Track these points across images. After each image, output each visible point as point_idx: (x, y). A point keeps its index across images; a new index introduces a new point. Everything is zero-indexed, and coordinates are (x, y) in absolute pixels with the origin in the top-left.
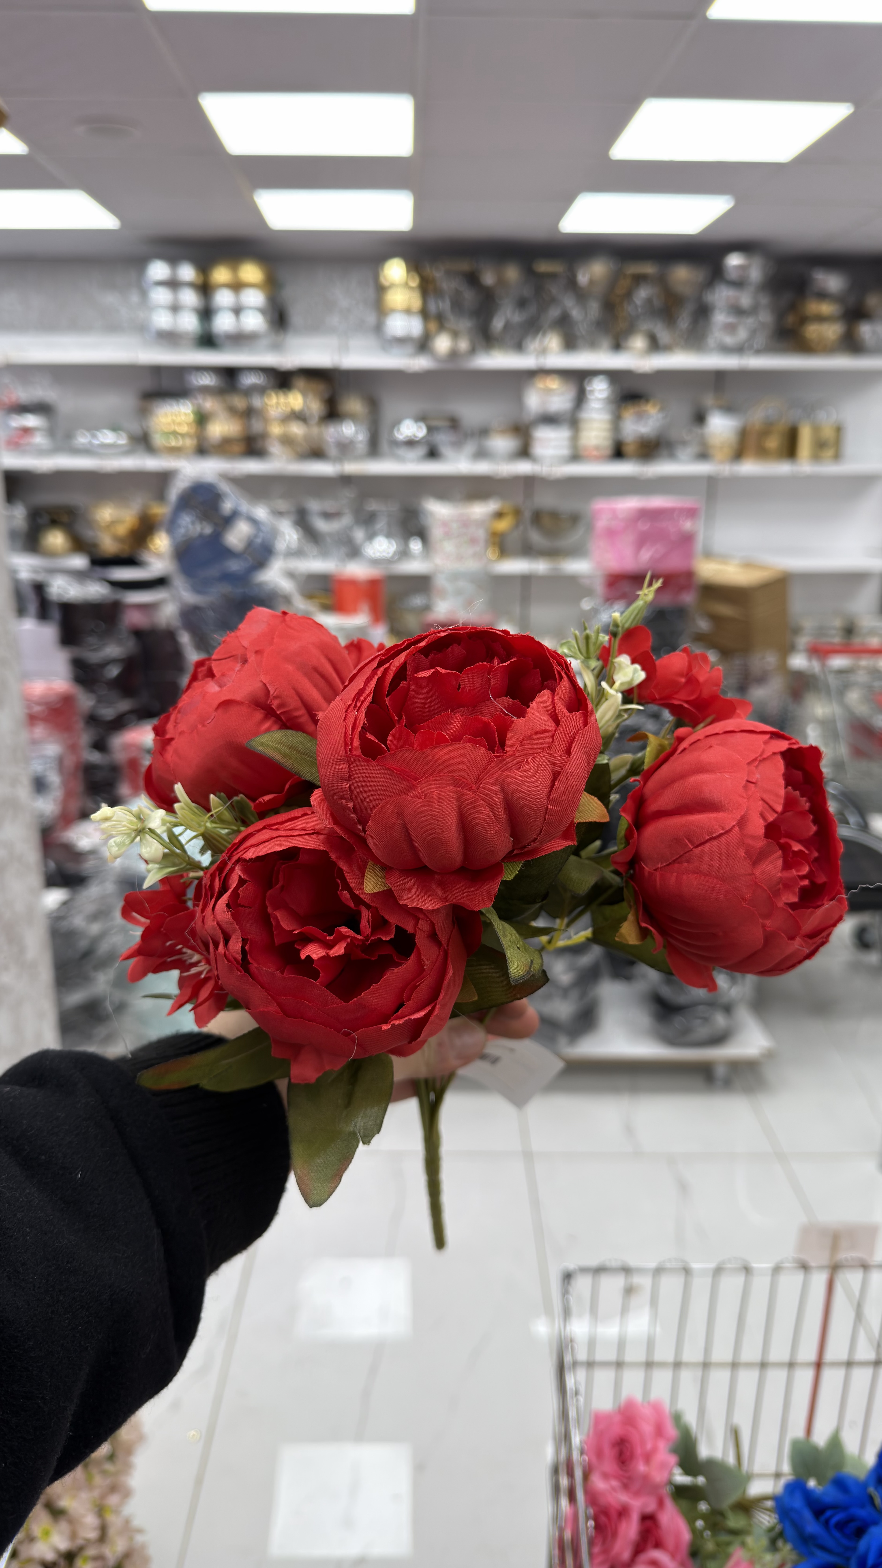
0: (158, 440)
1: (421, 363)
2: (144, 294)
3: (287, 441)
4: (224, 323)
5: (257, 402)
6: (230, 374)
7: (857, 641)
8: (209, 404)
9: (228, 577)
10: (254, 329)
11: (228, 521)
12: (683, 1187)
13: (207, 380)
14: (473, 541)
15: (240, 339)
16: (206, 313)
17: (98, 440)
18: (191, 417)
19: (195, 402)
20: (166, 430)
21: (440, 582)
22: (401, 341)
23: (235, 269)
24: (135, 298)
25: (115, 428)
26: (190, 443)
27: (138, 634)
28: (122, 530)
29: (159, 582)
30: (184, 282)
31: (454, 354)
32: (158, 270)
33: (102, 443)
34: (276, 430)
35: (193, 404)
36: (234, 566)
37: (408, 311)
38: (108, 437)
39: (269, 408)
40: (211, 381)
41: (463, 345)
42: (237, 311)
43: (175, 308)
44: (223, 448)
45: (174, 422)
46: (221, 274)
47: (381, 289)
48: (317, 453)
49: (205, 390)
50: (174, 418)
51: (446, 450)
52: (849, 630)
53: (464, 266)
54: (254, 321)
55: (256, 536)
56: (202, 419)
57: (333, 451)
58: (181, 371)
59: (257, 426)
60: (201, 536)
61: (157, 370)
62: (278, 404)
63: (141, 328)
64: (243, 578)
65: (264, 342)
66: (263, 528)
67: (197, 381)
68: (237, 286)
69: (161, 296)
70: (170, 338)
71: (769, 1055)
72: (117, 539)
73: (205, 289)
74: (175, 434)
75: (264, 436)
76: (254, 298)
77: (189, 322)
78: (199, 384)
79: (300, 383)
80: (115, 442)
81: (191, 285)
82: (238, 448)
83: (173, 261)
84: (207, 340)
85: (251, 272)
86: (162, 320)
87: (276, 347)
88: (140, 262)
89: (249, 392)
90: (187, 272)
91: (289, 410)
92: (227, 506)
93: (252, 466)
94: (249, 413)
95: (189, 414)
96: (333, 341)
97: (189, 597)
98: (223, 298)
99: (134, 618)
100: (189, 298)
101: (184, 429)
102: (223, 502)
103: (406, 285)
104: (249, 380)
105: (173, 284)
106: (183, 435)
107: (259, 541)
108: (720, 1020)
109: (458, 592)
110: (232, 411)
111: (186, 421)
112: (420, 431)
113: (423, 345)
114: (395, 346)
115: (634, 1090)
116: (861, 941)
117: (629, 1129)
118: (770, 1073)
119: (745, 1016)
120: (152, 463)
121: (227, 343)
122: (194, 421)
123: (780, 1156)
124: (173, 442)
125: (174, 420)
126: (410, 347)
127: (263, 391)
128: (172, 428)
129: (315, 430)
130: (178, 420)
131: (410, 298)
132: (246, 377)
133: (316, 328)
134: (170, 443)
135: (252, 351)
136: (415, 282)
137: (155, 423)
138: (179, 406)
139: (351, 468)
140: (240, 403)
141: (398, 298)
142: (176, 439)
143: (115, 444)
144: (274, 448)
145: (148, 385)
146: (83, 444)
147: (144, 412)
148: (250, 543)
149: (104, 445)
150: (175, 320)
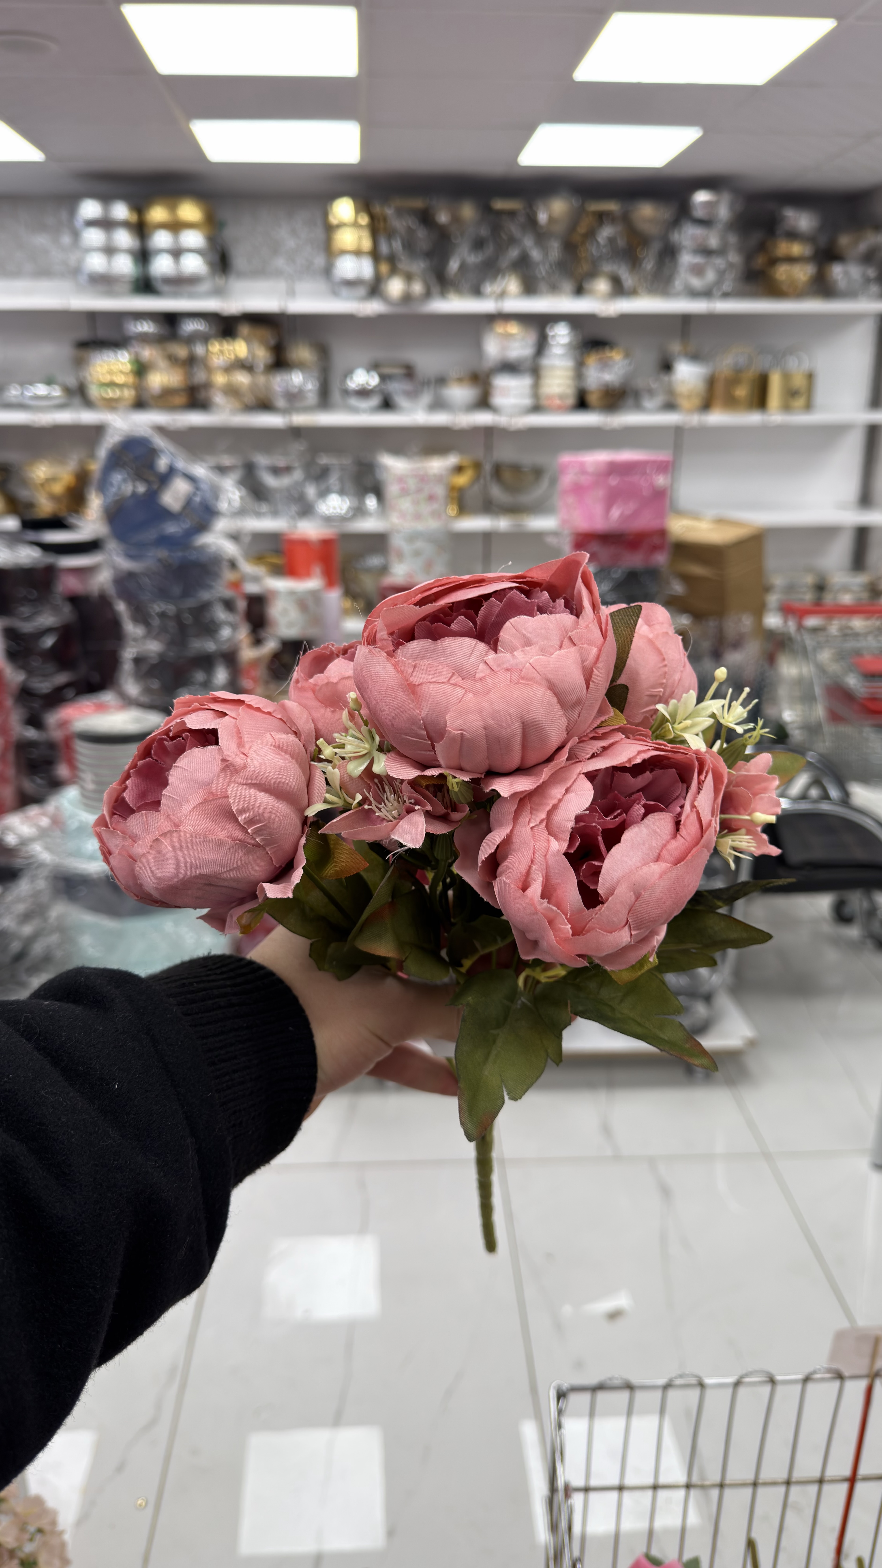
0: (94, 392)
1: (373, 307)
2: (76, 235)
3: (232, 391)
4: (162, 266)
5: (199, 350)
6: (171, 320)
7: (828, 599)
8: (147, 353)
9: (164, 541)
10: (195, 272)
11: (165, 479)
12: (665, 1192)
13: (146, 327)
14: (431, 498)
15: (180, 283)
16: (143, 256)
17: (30, 392)
18: (128, 367)
19: (133, 350)
20: (103, 381)
21: (397, 542)
22: (351, 283)
23: (173, 208)
24: (66, 239)
25: (49, 381)
26: (129, 394)
27: (75, 600)
28: (58, 488)
29: (93, 546)
30: (118, 219)
31: (407, 298)
32: (90, 209)
33: (35, 394)
34: (220, 379)
35: (130, 354)
36: (172, 528)
37: (358, 253)
38: (41, 390)
39: (212, 356)
40: (149, 328)
41: (417, 288)
42: (177, 253)
43: (110, 251)
44: (164, 400)
45: (110, 372)
46: (158, 214)
47: (330, 229)
48: (265, 405)
49: (144, 338)
50: (112, 367)
51: (401, 400)
52: (821, 588)
53: (418, 203)
54: (193, 264)
55: (194, 495)
56: (141, 369)
57: (281, 403)
58: (119, 318)
59: (200, 376)
60: (134, 495)
61: (92, 316)
62: (222, 352)
63: (74, 272)
64: (184, 541)
65: (205, 287)
66: (203, 486)
67: (136, 328)
68: (176, 227)
69: (94, 237)
70: (104, 282)
71: (752, 1044)
72: (53, 497)
73: (141, 229)
74: (112, 384)
75: (208, 385)
76: (193, 239)
77: (124, 265)
78: (137, 331)
79: (244, 329)
80: (49, 394)
81: (126, 224)
82: (180, 400)
83: (106, 199)
84: (145, 285)
85: (189, 211)
86: (96, 263)
87: (218, 292)
88: (71, 200)
89: (191, 340)
90: (121, 211)
91: (233, 357)
92: (162, 463)
93: (196, 419)
94: (191, 362)
95: (125, 363)
96: (280, 285)
97: (125, 564)
98: (161, 239)
99: (69, 584)
100: (124, 238)
101: (121, 379)
102: (159, 457)
103: (355, 225)
104: (190, 327)
105: (106, 224)
106: (120, 386)
107: (198, 500)
108: (701, 1010)
109: (417, 554)
110: (173, 360)
111: (124, 370)
112: (372, 380)
113: (375, 289)
114: (344, 291)
115: (611, 1085)
116: (841, 915)
117: (606, 1130)
118: (752, 1062)
119: (724, 1002)
120: (87, 417)
121: (165, 288)
122: (132, 371)
123: (767, 1156)
124: (111, 393)
125: (111, 370)
126: (362, 291)
127: (205, 339)
128: (107, 379)
129: (261, 379)
130: (115, 370)
131: (360, 238)
132: (189, 324)
133: (261, 272)
134: (108, 394)
135: (192, 296)
136: (364, 220)
137: (91, 375)
138: (116, 356)
139: (300, 419)
140: (182, 352)
141: (347, 238)
142: (114, 391)
143: (49, 396)
144: (219, 399)
145: (84, 334)
146: (15, 396)
147: (79, 363)
148: (188, 503)
149: (37, 397)
150: (109, 262)
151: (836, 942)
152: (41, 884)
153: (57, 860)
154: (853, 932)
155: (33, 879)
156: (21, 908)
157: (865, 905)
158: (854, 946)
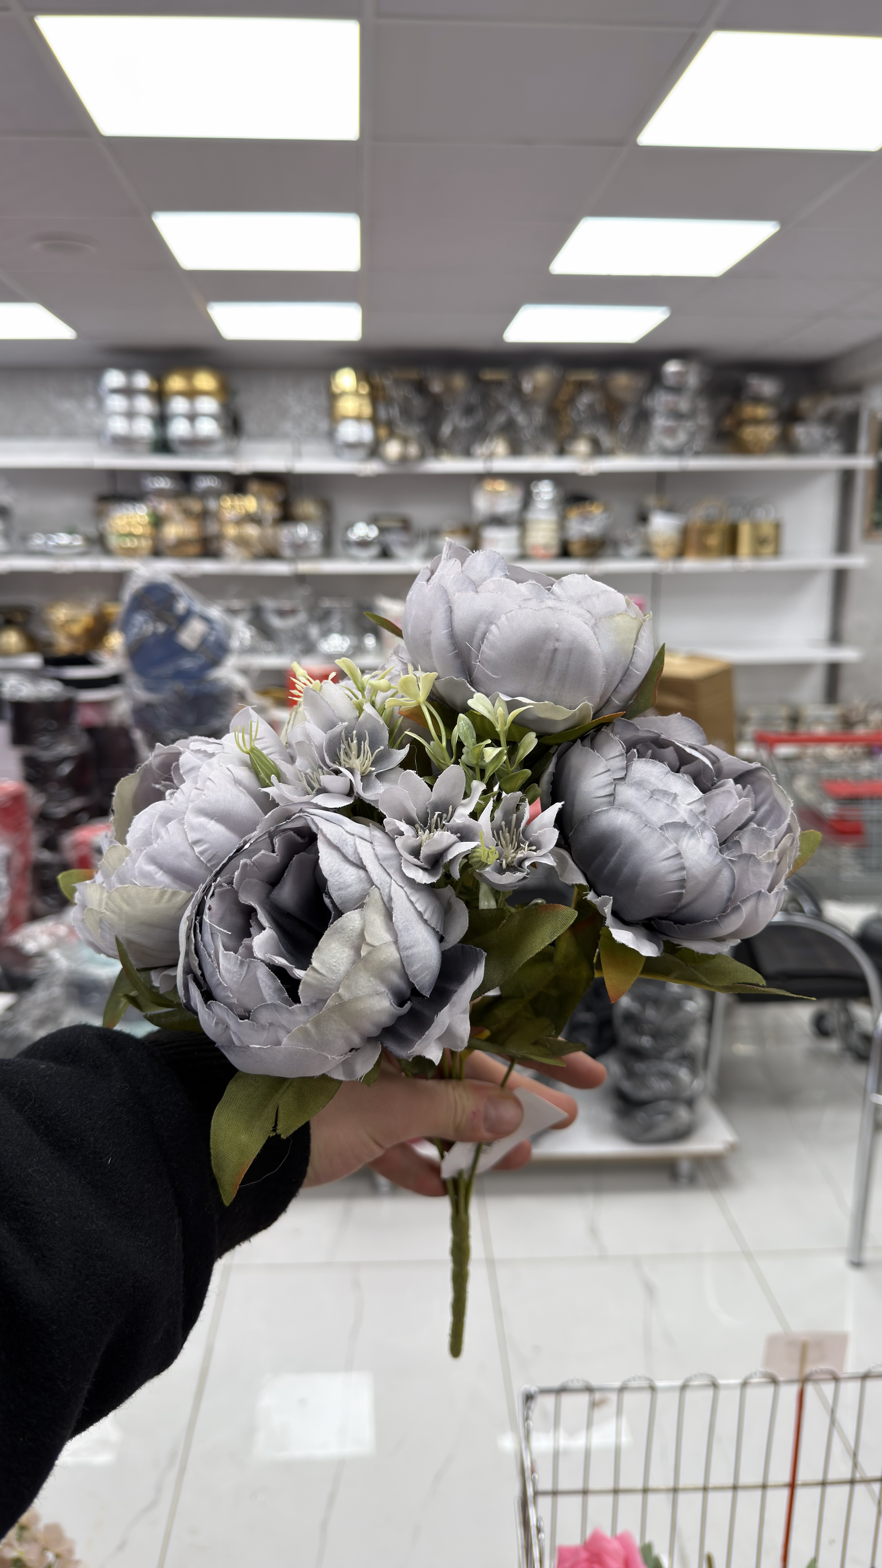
0: (114, 542)
1: (372, 468)
2: (100, 401)
3: (242, 542)
4: (179, 429)
5: (212, 504)
6: (186, 478)
7: (802, 730)
8: (164, 507)
9: (181, 675)
10: (209, 434)
11: (183, 620)
12: (650, 1290)
13: (163, 484)
15: (195, 444)
16: (161, 420)
17: (53, 541)
18: (147, 519)
19: (151, 504)
20: (122, 532)
22: (353, 447)
23: (189, 378)
24: (91, 405)
25: (71, 531)
26: (146, 544)
27: (92, 731)
28: (77, 629)
29: (113, 680)
30: (139, 389)
31: (404, 459)
32: (114, 378)
33: (58, 544)
34: (231, 531)
35: (148, 507)
36: (188, 664)
37: (358, 419)
38: (64, 539)
39: (224, 510)
40: (167, 484)
41: (413, 450)
42: (192, 417)
43: (130, 415)
44: (179, 549)
45: (129, 524)
46: (176, 383)
47: (333, 397)
48: (272, 554)
49: (161, 494)
50: (130, 520)
51: (398, 550)
52: (795, 719)
53: (413, 374)
54: (208, 428)
55: (209, 634)
56: (158, 521)
57: (287, 552)
58: (137, 475)
59: (212, 528)
60: (154, 634)
61: (113, 474)
62: (233, 507)
63: (98, 434)
64: (197, 676)
65: (219, 447)
66: (217, 626)
67: (153, 484)
68: (192, 394)
69: (117, 403)
70: (125, 443)
71: (733, 1148)
72: (72, 637)
73: (160, 396)
74: (130, 535)
75: (220, 537)
76: (208, 405)
77: (144, 428)
78: (154, 487)
79: (254, 486)
80: (70, 543)
81: (146, 392)
82: (193, 549)
83: (128, 369)
84: (163, 446)
85: (205, 381)
86: (118, 426)
87: (230, 453)
88: (96, 371)
89: (205, 495)
90: (142, 380)
91: (243, 512)
92: (181, 606)
93: (208, 566)
94: (204, 516)
95: (144, 516)
96: (287, 447)
97: (143, 695)
98: (179, 405)
99: (87, 716)
100: (144, 404)
101: (139, 530)
102: (177, 601)
103: (357, 393)
104: (204, 484)
105: (128, 392)
106: (138, 537)
107: (212, 638)
108: (683, 1114)
110: (188, 514)
111: (141, 523)
112: (372, 532)
113: (374, 451)
114: (347, 451)
115: (598, 1190)
116: (821, 1028)
117: (593, 1231)
118: (734, 1167)
119: (707, 1109)
120: (107, 564)
121: (182, 448)
122: (149, 523)
123: (748, 1255)
124: (129, 543)
125: (130, 522)
126: (362, 453)
127: (218, 494)
128: (127, 529)
129: (270, 531)
130: (133, 523)
131: (361, 405)
132: (202, 481)
133: (269, 434)
134: (126, 544)
135: (206, 456)
136: (365, 390)
137: (110, 526)
138: (134, 509)
139: (305, 567)
140: (195, 506)
141: (349, 405)
142: (132, 541)
143: (70, 545)
144: (230, 549)
145: (104, 488)
146: (38, 545)
147: (100, 515)
148: (204, 641)
149: (59, 546)
150: (130, 426)
151: (815, 1055)
152: (57, 991)
153: (74, 966)
154: (833, 1045)
155: (49, 987)
156: (37, 1013)
157: (843, 1018)
158: (834, 1059)
